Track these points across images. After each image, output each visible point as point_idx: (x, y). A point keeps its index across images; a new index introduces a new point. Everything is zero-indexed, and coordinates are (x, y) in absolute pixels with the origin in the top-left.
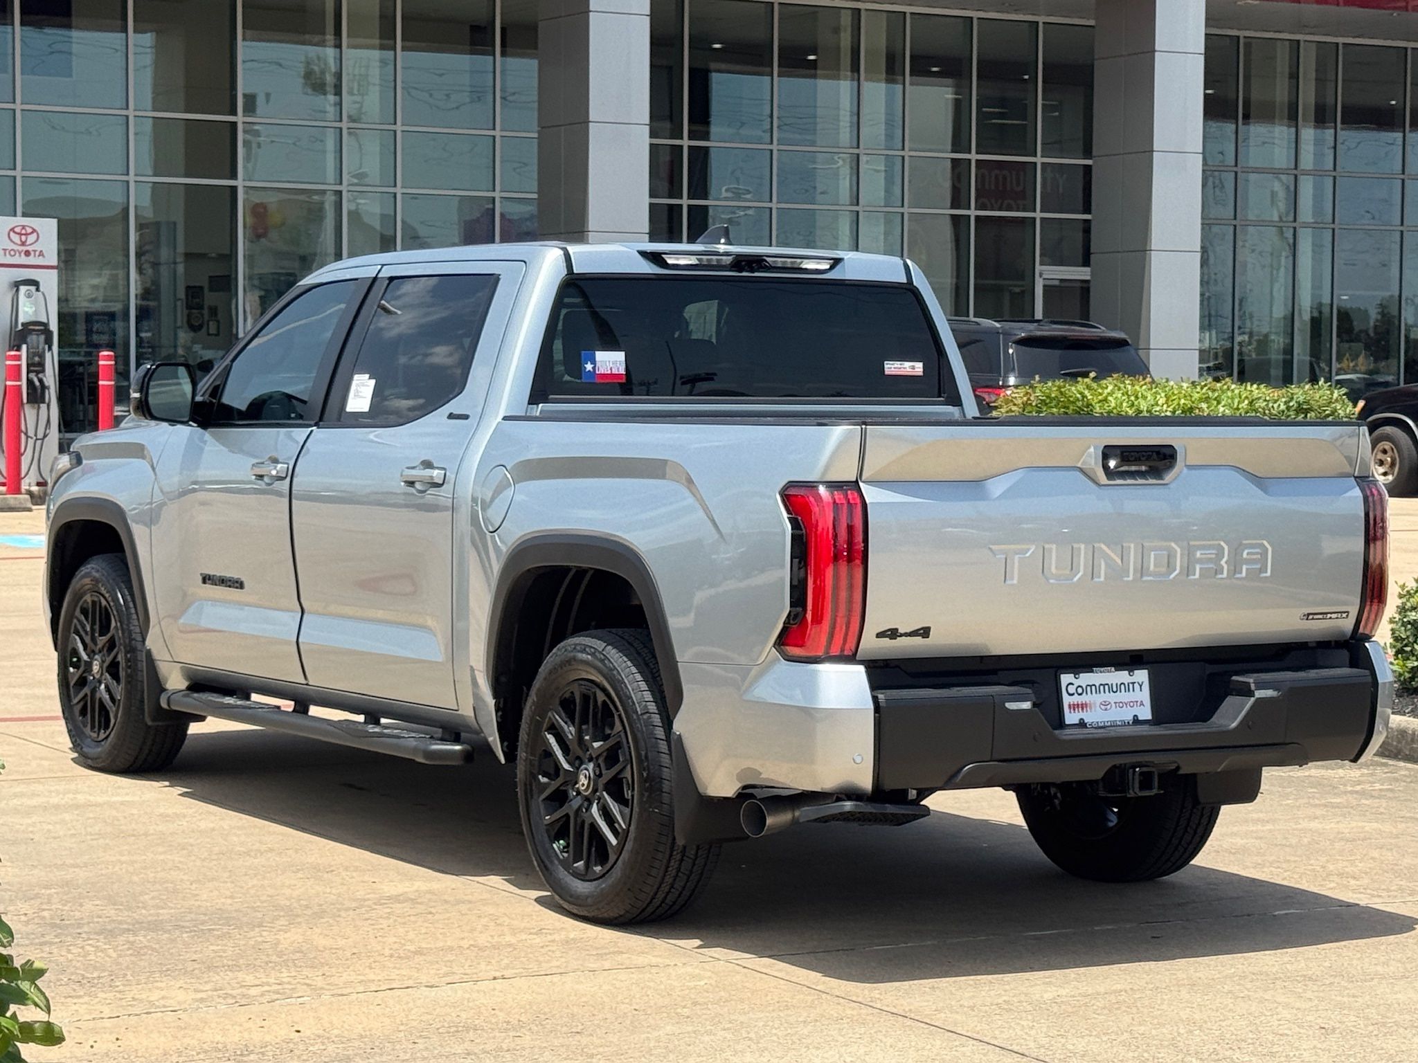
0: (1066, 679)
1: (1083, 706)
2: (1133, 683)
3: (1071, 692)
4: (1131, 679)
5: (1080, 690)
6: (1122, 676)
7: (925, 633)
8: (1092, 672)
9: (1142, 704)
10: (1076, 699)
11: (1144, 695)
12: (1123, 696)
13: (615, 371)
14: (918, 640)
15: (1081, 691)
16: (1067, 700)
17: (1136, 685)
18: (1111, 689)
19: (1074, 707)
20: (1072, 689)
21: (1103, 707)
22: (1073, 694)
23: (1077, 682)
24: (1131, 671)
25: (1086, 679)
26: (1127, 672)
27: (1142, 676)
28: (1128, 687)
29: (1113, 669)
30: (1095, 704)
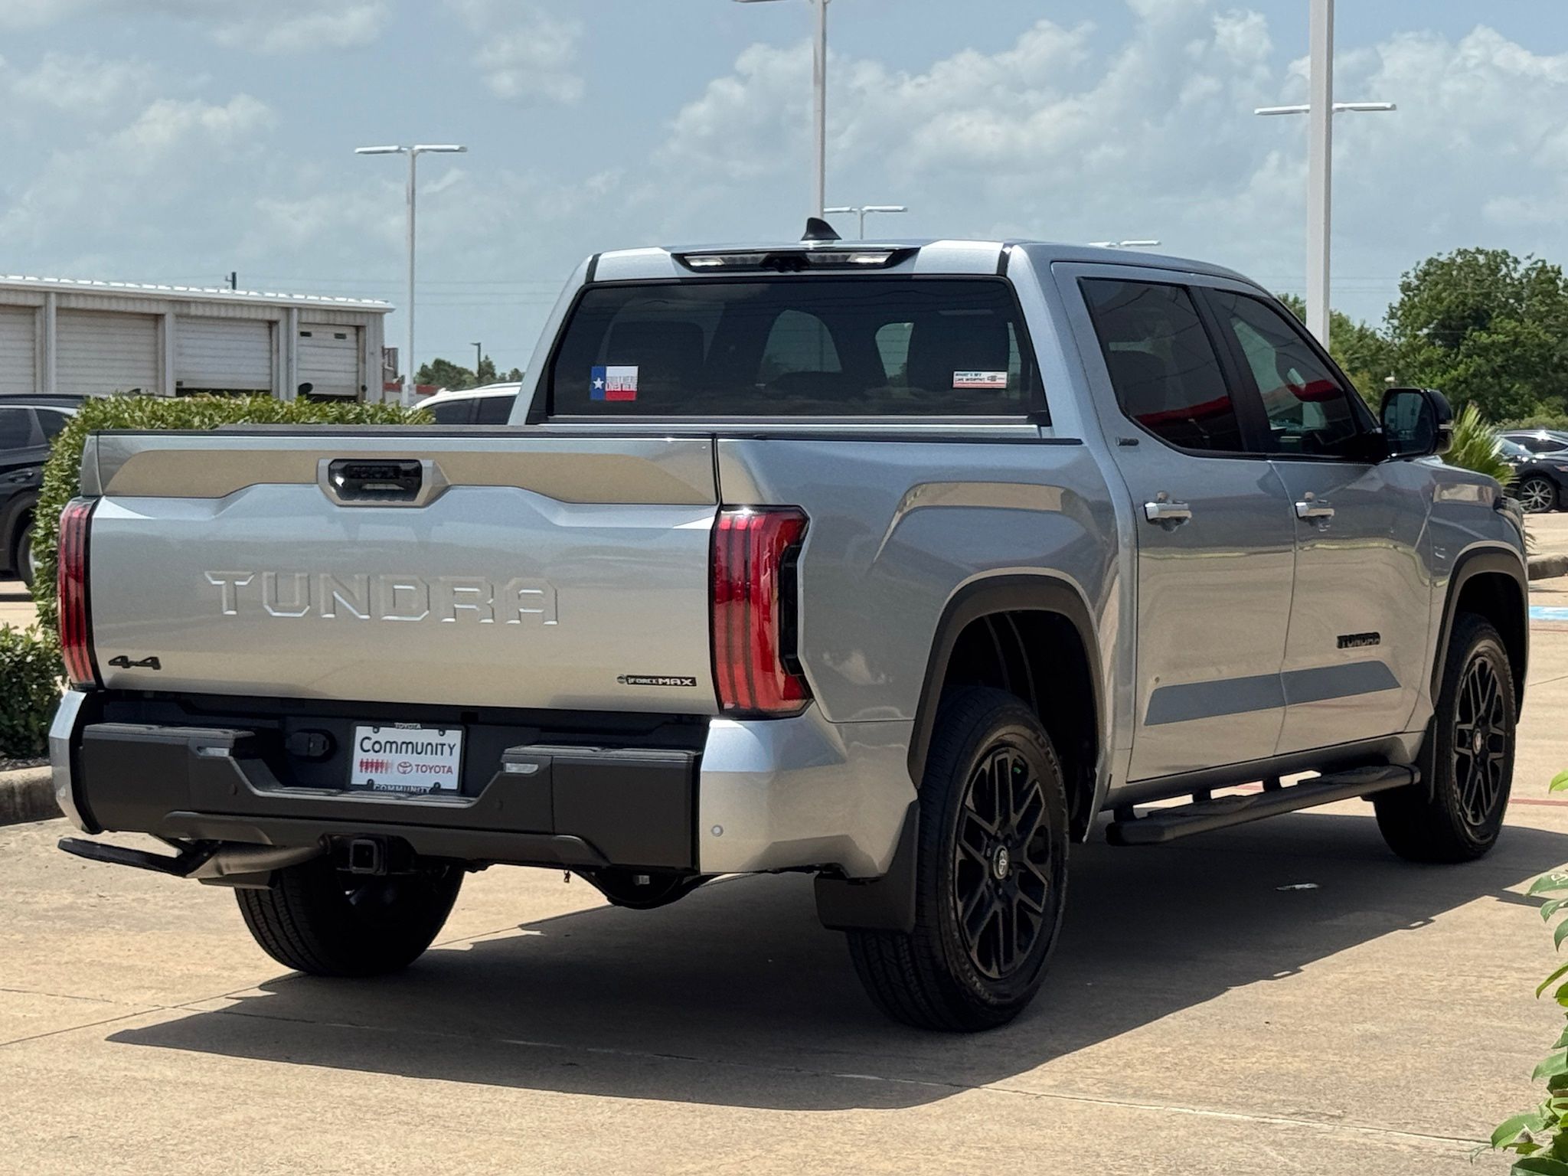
0: (362, 731)
1: (377, 766)
2: (443, 745)
3: (366, 748)
4: (442, 740)
5: (377, 747)
6: (431, 735)
7: (154, 663)
8: (394, 727)
9: (450, 770)
10: (371, 757)
11: (454, 761)
12: (428, 759)
13: (625, 388)
14: (148, 672)
15: (379, 747)
16: (358, 756)
17: (446, 748)
18: (415, 750)
19: (366, 765)
20: (367, 745)
21: (401, 769)
22: (368, 751)
23: (375, 737)
24: (443, 731)
25: (386, 734)
26: (437, 731)
27: (454, 737)
28: (436, 749)
29: (419, 726)
30: (392, 764)
